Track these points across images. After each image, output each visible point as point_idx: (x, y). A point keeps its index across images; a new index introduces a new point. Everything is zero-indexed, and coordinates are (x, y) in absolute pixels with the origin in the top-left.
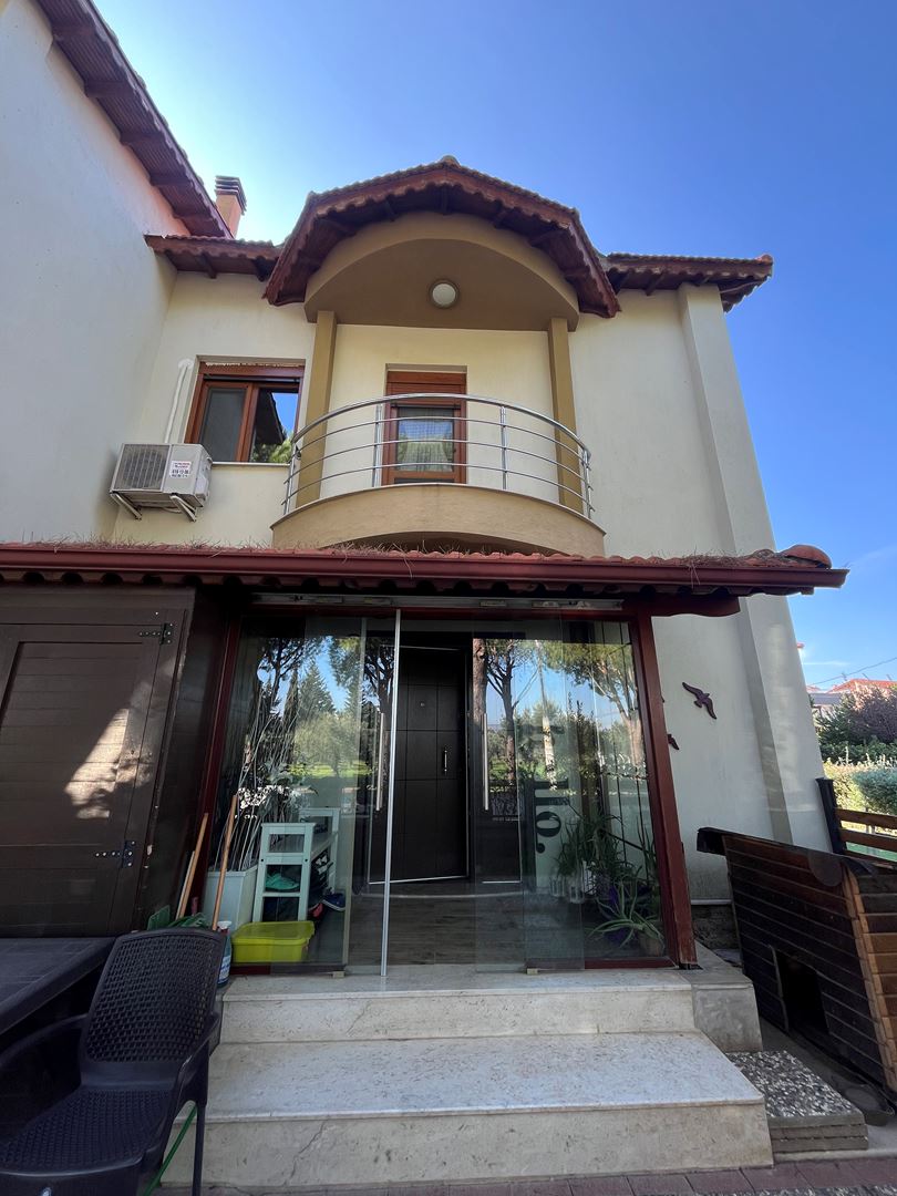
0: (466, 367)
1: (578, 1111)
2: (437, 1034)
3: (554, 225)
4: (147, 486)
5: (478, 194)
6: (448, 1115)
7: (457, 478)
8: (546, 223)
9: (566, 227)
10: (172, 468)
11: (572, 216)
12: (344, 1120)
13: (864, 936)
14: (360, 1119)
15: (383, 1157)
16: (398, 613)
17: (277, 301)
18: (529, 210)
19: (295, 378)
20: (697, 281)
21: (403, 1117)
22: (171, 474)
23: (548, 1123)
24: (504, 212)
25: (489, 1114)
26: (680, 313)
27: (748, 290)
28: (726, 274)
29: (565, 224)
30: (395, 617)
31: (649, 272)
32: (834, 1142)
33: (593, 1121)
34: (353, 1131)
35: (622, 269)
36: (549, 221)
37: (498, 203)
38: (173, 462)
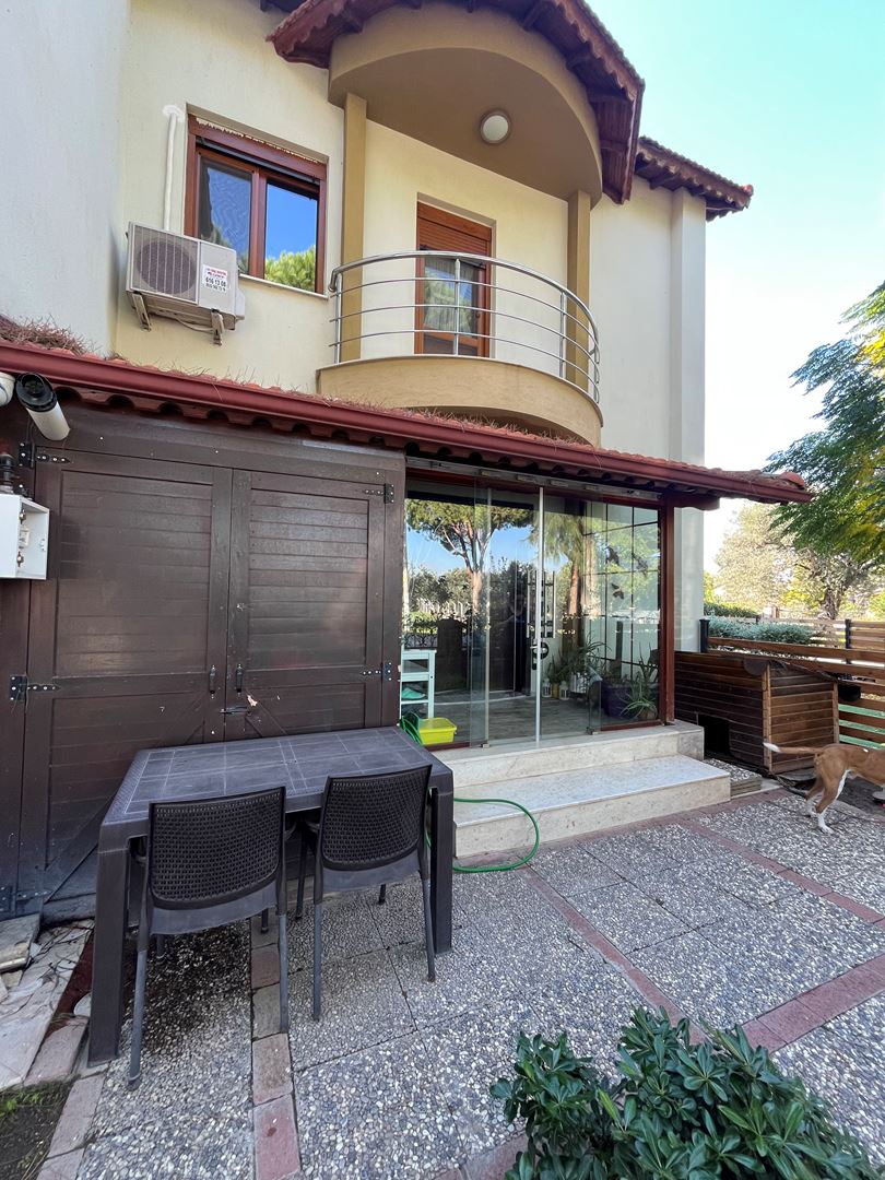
0: (495, 222)
1: (659, 789)
2: (554, 771)
3: (623, 92)
4: (176, 292)
5: (575, 27)
6: (601, 801)
7: (480, 350)
8: (617, 86)
9: (632, 99)
10: (205, 274)
11: (639, 86)
12: (550, 811)
13: (768, 697)
14: (560, 809)
15: (571, 825)
16: (541, 489)
17: (290, 55)
18: (610, 66)
19: (314, 179)
20: (694, 191)
21: (580, 804)
22: (204, 282)
23: (644, 797)
24: (587, 58)
25: (620, 797)
26: (673, 218)
27: (723, 214)
28: (719, 194)
29: (632, 96)
30: (539, 493)
31: (666, 169)
32: (750, 789)
33: (663, 793)
34: (555, 815)
35: (648, 157)
36: (622, 86)
37: (588, 46)
38: (204, 267)
